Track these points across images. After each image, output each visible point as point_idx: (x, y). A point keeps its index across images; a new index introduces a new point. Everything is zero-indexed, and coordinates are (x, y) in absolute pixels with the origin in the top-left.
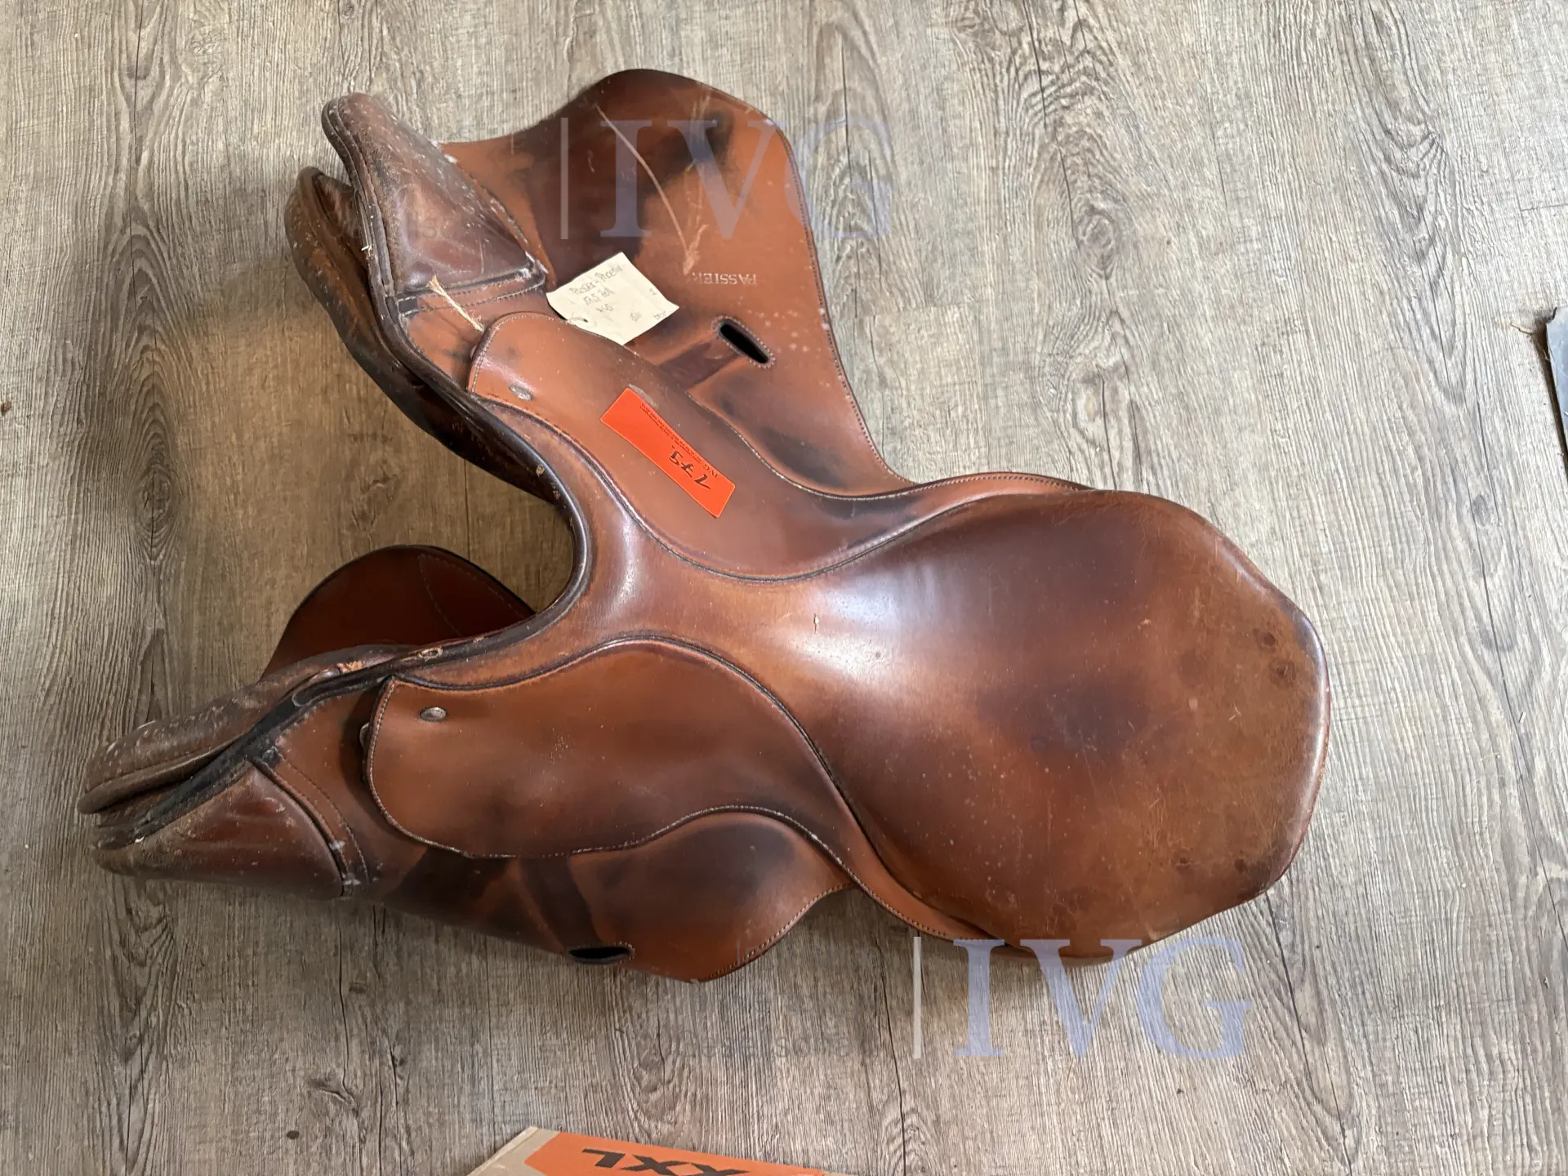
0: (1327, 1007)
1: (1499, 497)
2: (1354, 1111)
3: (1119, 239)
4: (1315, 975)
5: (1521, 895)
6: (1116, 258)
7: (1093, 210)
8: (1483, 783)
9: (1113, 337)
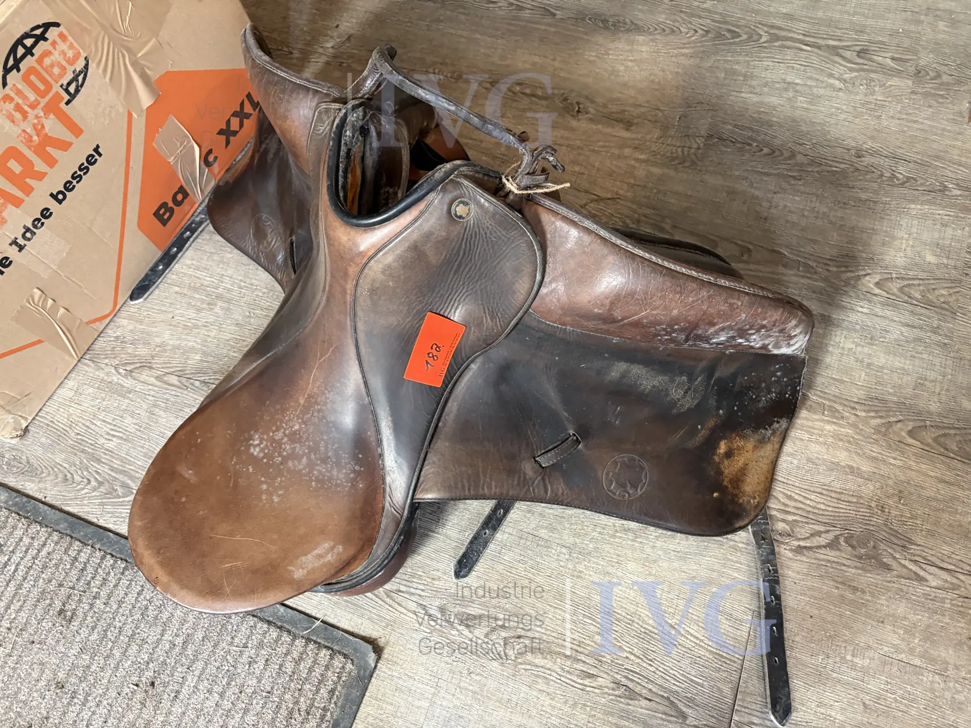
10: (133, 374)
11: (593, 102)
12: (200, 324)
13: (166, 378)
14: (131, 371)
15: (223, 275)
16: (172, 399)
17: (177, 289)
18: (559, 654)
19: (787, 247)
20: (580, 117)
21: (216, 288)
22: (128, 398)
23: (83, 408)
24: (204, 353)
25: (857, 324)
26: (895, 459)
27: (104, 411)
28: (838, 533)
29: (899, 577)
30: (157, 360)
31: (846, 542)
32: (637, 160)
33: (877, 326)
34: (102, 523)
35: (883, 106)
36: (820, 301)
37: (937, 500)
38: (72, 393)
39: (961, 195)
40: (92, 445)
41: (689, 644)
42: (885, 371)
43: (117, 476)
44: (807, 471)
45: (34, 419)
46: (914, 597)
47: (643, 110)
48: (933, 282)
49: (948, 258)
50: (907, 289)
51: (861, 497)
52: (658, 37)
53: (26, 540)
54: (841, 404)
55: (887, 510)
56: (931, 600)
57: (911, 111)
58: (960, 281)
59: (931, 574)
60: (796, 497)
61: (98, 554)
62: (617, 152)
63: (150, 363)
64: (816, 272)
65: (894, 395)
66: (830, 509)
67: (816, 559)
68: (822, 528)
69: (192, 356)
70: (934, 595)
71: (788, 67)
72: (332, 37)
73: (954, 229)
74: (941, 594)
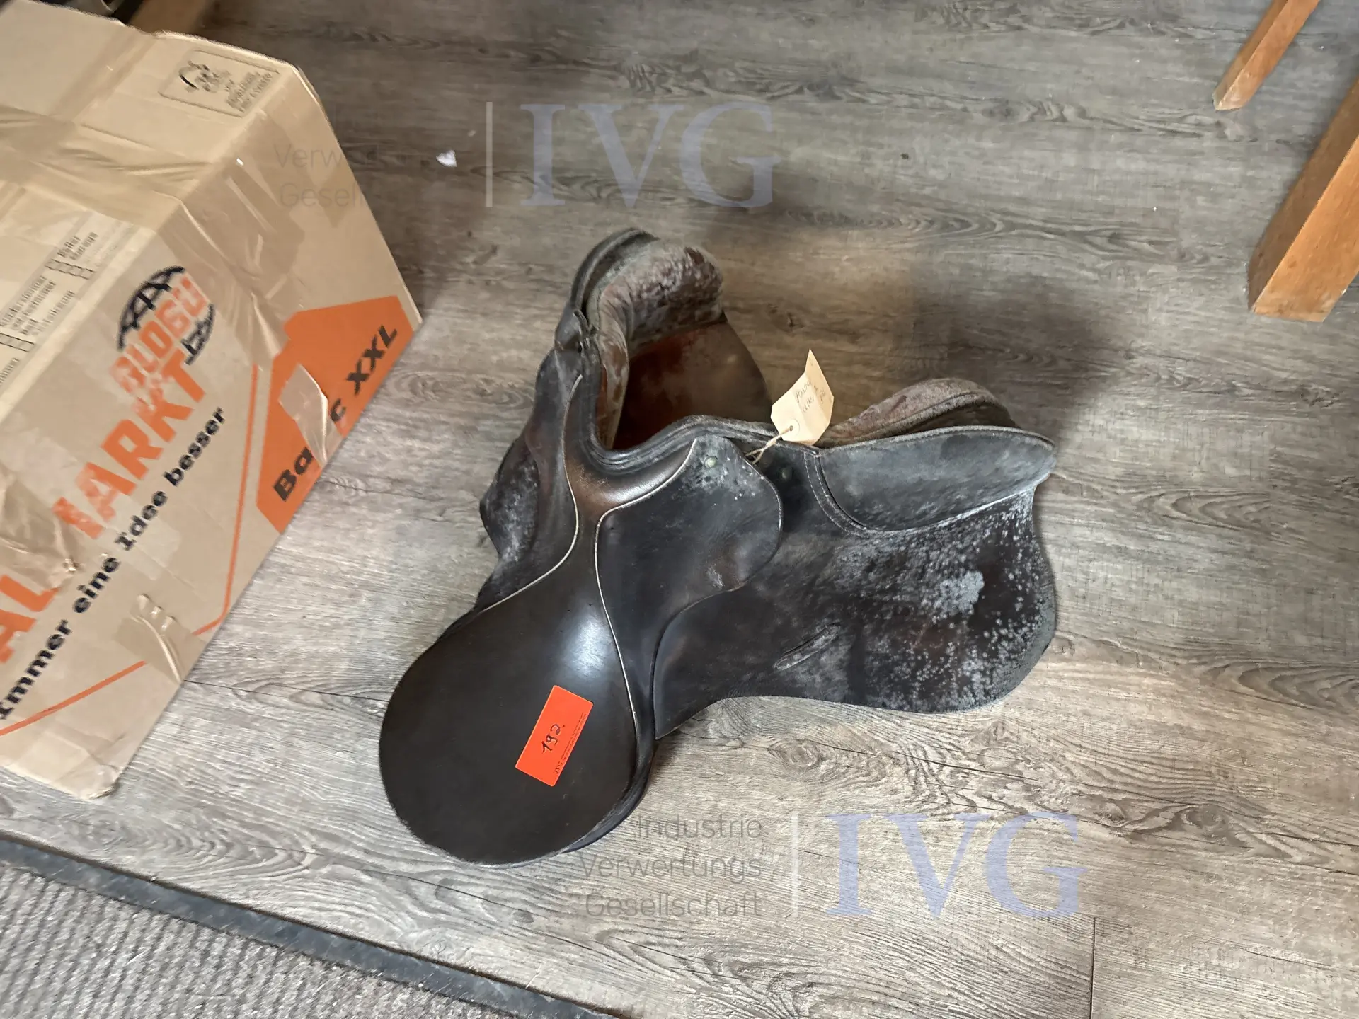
0: (305, 708)
1: (527, 933)
2: (253, 701)
3: (794, 767)
4: (321, 707)
5: (307, 834)
6: (781, 760)
7: (821, 759)
8: (372, 841)
9: (727, 739)
10: (258, 696)
11: (807, 311)
12: (342, 622)
13: (303, 698)
14: (255, 692)
15: (366, 557)
16: (315, 724)
17: (305, 579)
18: (864, 1002)
19: (1065, 469)
20: (794, 331)
21: (359, 573)
22: (255, 728)
23: (193, 747)
24: (352, 660)
25: (1159, 554)
26: (1229, 712)
27: (224, 748)
28: (1179, 809)
29: (1258, 855)
30: (289, 674)
31: (1189, 819)
32: (870, 378)
33: (1182, 555)
34: (236, 898)
35: (1147, 298)
36: (1113, 530)
37: (1285, 757)
38: (175, 730)
39: (1252, 395)
40: (211, 795)
41: (1024, 969)
42: (1201, 608)
43: (251, 834)
44: (1130, 738)
45: (127, 769)
46: (1279, 879)
47: (869, 318)
48: (1238, 498)
49: (1251, 469)
50: (1209, 510)
51: (1198, 762)
52: (876, 230)
53: (134, 934)
54: (1156, 652)
55: (1230, 775)
56: (1299, 878)
57: (1180, 302)
58: (1267, 495)
59: (1292, 847)
60: (1122, 770)
61: (238, 942)
62: (844, 370)
63: (278, 679)
64: (1102, 497)
65: (1214, 635)
66: (1165, 781)
67: (1158, 844)
68: (1157, 806)
69: (336, 664)
70: (1300, 872)
71: (1032, 259)
72: (473, 251)
73: (1250, 434)
74: (1309, 870)
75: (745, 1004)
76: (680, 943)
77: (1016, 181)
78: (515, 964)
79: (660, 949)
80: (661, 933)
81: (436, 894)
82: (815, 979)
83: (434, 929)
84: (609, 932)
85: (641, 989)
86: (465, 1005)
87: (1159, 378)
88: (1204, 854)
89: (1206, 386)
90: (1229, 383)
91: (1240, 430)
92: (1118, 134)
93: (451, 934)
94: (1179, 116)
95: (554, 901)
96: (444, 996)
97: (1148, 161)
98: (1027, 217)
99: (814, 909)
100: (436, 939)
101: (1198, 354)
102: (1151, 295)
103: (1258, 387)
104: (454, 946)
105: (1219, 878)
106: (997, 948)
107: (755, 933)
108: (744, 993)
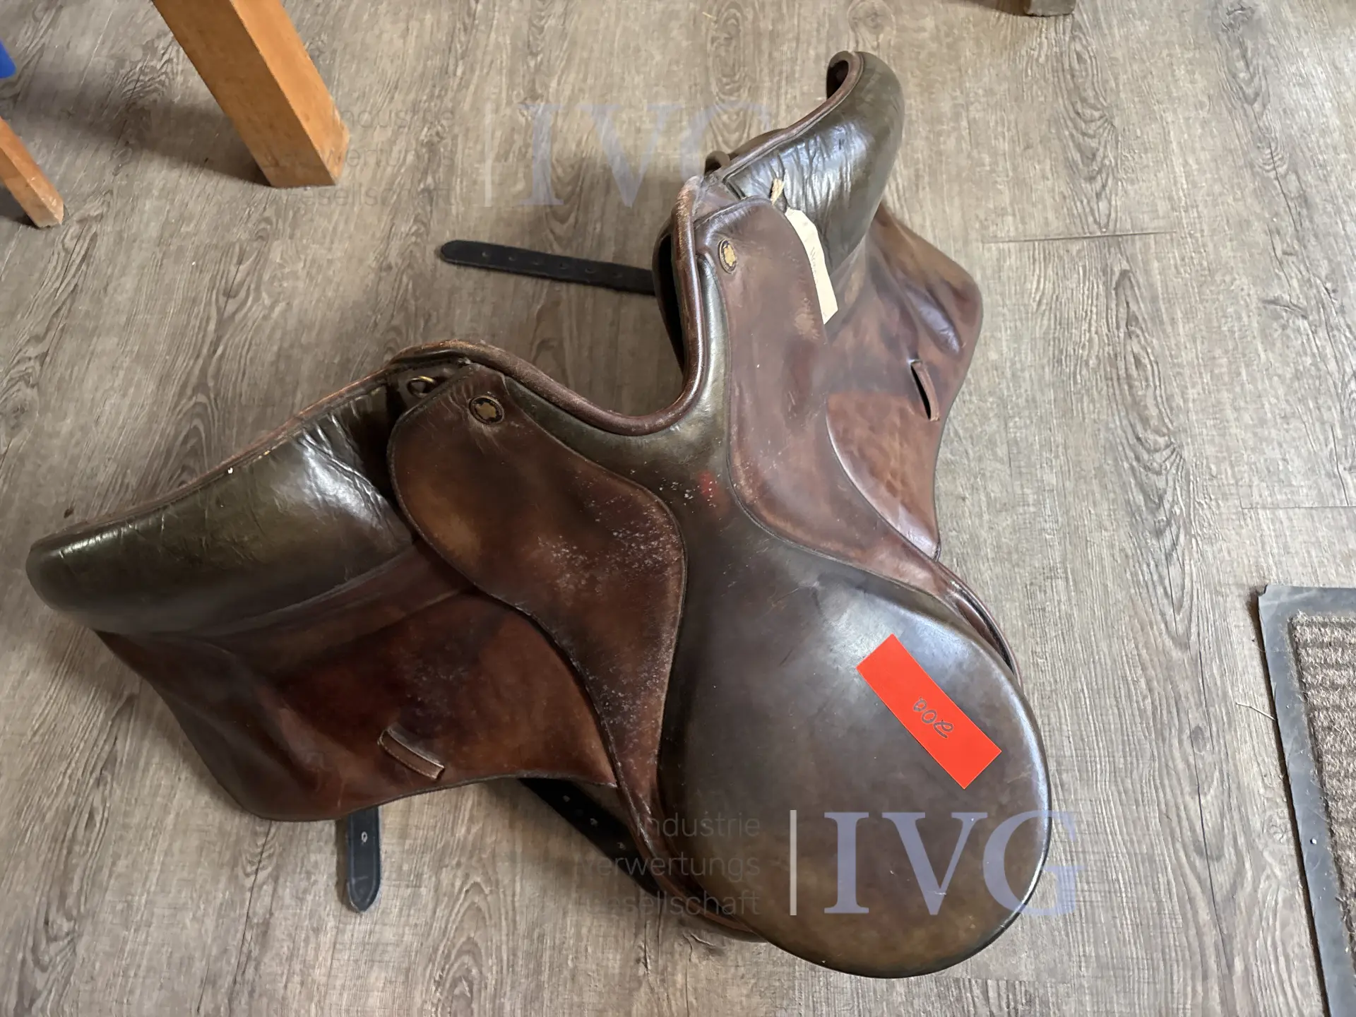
75: (1184, 493)
76: (1152, 563)
77: (132, 390)
78: (1254, 735)
79: (1167, 582)
80: (1150, 584)
81: (1219, 858)
82: (1131, 436)
83: (1260, 847)
84: (1173, 638)
85: (1218, 593)
86: (1327, 779)
87: (415, 243)
88: (899, 180)
89: (424, 208)
90: (418, 194)
91: (475, 182)
92: (76, 304)
93: (1256, 823)
94: (63, 254)
95: (1165, 706)
96: (1327, 806)
97: (123, 274)
98: (189, 374)
99: (1066, 448)
100: (1270, 841)
101: (385, 218)
102: (310, 258)
103: (425, 173)
104: (1268, 813)
105: (917, 170)
106: (1040, 303)
107: (1112, 496)
108: (1174, 494)
